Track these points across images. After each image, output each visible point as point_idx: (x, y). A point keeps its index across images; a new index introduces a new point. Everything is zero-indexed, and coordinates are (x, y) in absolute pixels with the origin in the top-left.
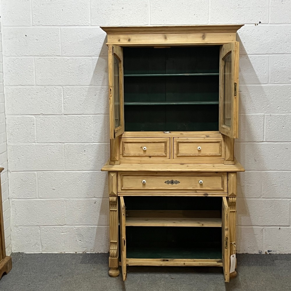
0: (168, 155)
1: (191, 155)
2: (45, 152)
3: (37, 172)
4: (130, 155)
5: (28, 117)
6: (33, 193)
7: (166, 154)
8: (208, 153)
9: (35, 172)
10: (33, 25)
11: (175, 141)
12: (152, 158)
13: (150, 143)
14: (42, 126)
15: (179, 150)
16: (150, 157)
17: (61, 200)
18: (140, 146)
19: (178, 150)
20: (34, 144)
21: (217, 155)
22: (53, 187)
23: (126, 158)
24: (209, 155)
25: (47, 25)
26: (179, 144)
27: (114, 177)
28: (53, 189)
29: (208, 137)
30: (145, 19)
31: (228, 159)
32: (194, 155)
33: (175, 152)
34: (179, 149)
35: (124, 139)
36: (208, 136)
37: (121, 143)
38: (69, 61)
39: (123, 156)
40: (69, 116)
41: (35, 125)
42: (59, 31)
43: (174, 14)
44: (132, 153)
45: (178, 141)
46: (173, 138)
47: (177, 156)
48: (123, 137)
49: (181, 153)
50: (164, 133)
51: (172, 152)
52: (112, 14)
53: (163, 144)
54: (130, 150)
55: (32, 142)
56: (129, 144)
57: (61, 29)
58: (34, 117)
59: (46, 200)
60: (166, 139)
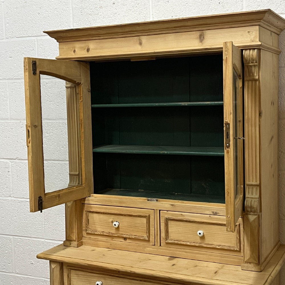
0: (152, 238)
1: (188, 243)
2: (22, 211)
3: (14, 238)
4: (95, 233)
5: (2, 162)
6: (9, 265)
7: (149, 237)
8: (216, 243)
9: (11, 237)
10: (6, 37)
11: (162, 216)
12: (128, 241)
13: (125, 215)
14: (18, 175)
15: (169, 232)
16: (125, 239)
17: (40, 280)
18: (111, 220)
19: (167, 232)
20: (9, 198)
21: (232, 249)
22: (31, 260)
23: (92, 237)
24: (218, 247)
25: (22, 36)
26: (169, 221)
27: (55, 270)
28: (32, 263)
29: (215, 214)
30: (144, 17)
31: (248, 259)
32: (193, 244)
33: (163, 235)
34: (169, 230)
35: (88, 207)
36: (216, 212)
37: (84, 213)
38: (48, 85)
39: (88, 234)
40: (49, 162)
41: (10, 173)
42: (36, 43)
43: (187, 5)
44: (99, 229)
45: (166, 216)
46: (160, 210)
47: (166, 243)
48: (86, 202)
49: (172, 238)
50: (148, 200)
51: (157, 235)
52: (100, 14)
53: (144, 220)
54: (97, 224)
55: (7, 196)
56: (95, 215)
57: (37, 40)
58: (10, 162)
59: (24, 277)
60: (148, 211)
